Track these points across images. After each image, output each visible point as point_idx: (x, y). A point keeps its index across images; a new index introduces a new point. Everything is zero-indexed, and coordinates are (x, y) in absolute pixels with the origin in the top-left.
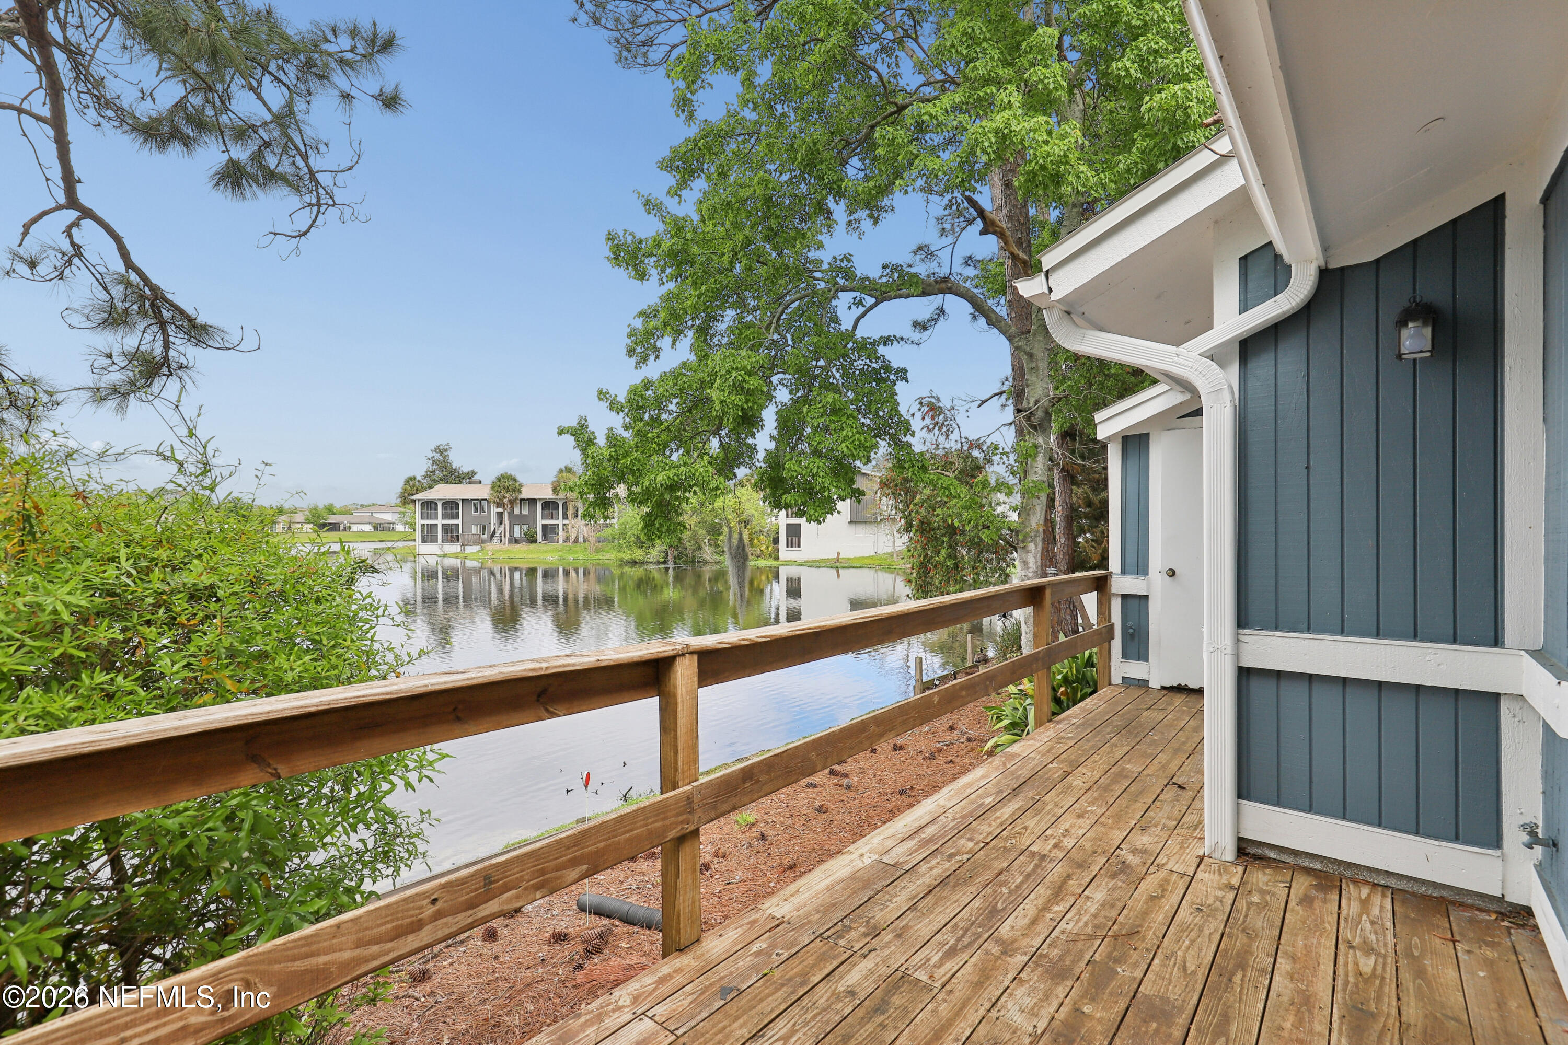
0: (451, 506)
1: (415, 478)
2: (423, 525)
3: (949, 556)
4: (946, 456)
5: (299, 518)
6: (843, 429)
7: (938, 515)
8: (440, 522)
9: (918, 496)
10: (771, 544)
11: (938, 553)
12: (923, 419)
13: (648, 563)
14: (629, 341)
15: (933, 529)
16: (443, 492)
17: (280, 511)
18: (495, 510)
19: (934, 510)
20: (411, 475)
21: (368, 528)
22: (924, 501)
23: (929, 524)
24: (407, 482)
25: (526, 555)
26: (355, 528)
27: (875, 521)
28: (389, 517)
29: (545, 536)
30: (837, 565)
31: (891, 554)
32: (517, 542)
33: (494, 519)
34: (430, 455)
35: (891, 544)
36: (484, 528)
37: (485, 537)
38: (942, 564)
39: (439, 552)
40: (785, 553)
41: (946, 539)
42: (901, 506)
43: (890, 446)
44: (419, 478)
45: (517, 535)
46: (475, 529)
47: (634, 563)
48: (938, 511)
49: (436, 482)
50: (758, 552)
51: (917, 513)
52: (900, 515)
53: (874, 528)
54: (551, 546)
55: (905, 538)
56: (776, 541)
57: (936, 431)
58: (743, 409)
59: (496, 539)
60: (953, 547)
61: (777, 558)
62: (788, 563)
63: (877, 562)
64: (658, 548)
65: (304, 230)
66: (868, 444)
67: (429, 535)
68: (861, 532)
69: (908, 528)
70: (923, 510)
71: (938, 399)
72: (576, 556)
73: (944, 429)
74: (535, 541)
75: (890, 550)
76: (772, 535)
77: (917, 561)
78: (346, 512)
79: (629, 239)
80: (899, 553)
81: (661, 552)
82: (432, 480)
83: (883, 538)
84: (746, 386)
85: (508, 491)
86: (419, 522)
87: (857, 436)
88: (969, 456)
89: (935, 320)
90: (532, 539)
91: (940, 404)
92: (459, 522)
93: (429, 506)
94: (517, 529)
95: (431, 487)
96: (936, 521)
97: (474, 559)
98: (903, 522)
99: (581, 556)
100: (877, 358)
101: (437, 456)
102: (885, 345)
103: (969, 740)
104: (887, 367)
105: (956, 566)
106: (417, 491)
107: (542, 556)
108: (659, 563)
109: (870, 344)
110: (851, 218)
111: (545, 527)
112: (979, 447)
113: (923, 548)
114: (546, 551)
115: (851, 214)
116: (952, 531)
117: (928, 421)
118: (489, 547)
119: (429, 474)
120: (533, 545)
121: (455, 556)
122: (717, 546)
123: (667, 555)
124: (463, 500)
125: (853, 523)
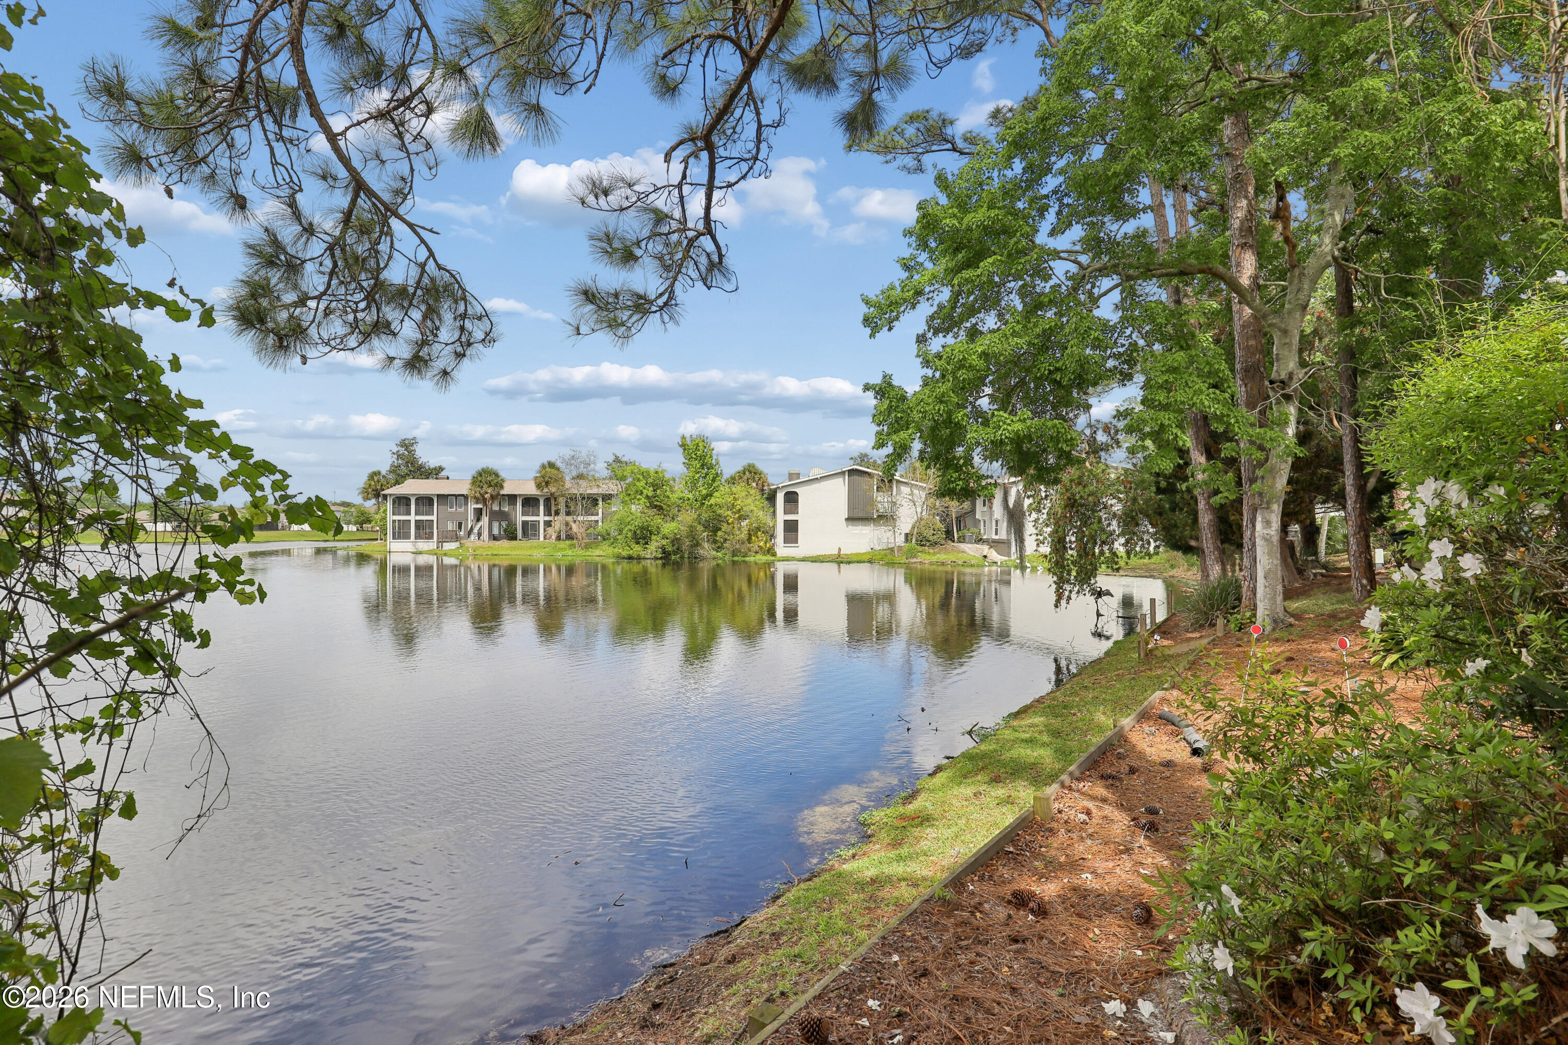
0: (425, 502)
1: (379, 473)
2: (394, 521)
8: (413, 518)
16: (412, 487)
18: (473, 506)
20: (375, 469)
24: (371, 477)
25: (506, 552)
27: (872, 518)
29: (525, 534)
30: (840, 560)
32: (495, 538)
33: (471, 516)
34: (395, 449)
36: (460, 524)
37: (462, 533)
39: (412, 549)
40: (782, 549)
44: (384, 472)
45: (496, 531)
46: (451, 526)
47: (631, 559)
49: (404, 476)
50: (756, 548)
53: (871, 525)
54: (532, 543)
56: (773, 537)
59: (474, 536)
61: (774, 554)
62: (785, 559)
64: (654, 544)
67: (401, 532)
68: (860, 530)
74: (516, 538)
76: (770, 532)
81: (657, 548)
82: (400, 473)
83: (880, 534)
85: (490, 486)
86: (391, 518)
90: (512, 537)
92: (434, 518)
93: (402, 502)
94: (496, 525)
95: (399, 482)
97: (451, 556)
101: (402, 451)
106: (385, 486)
107: (522, 553)
108: (656, 558)
111: (525, 524)
114: (527, 548)
118: (465, 543)
119: (394, 469)
120: (514, 542)
121: (429, 552)
122: (715, 542)
123: (664, 551)
124: (438, 496)
125: (851, 519)
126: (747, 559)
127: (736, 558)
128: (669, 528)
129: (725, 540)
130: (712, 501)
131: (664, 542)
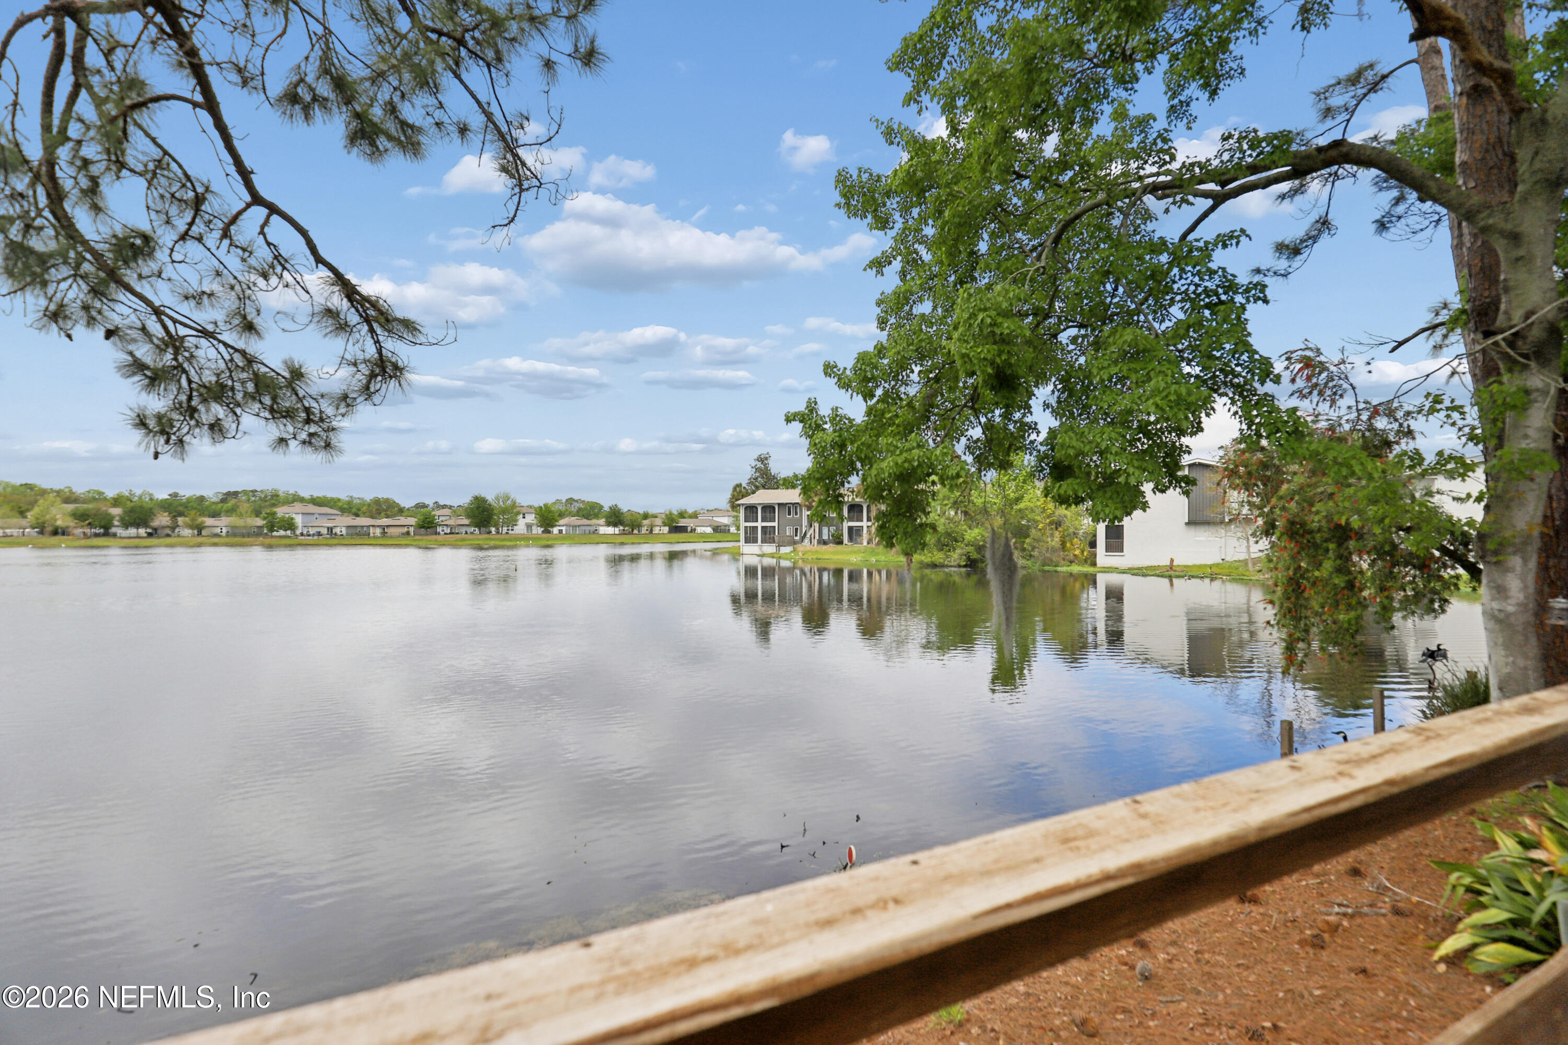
0: (769, 509)
1: (741, 484)
2: (746, 528)
3: (1339, 570)
4: (1332, 428)
5: (658, 521)
6: (1150, 379)
7: (1317, 513)
8: (759, 524)
9: (1285, 487)
10: (1088, 549)
11: (1319, 565)
12: (1293, 381)
13: (947, 566)
14: (878, 310)
15: (1311, 532)
16: (763, 497)
17: (646, 516)
18: (806, 513)
19: (1311, 505)
20: (738, 482)
21: (709, 530)
22: (1294, 493)
23: (1303, 524)
24: (735, 489)
25: (834, 555)
26: (699, 530)
27: (1222, 522)
28: (725, 520)
29: (851, 538)
30: (1171, 573)
31: (1245, 562)
32: (825, 543)
33: (805, 522)
34: (753, 464)
35: (1245, 550)
36: (796, 530)
37: (797, 538)
38: (1326, 582)
39: (759, 552)
40: (1103, 558)
41: (1332, 546)
42: (1256, 500)
43: (1233, 402)
44: (744, 485)
45: (825, 537)
46: (789, 531)
47: (934, 566)
48: (1318, 506)
49: (757, 488)
50: (1072, 557)
51: (1284, 509)
52: (1257, 512)
53: (1222, 531)
54: (857, 547)
55: (1264, 543)
56: (1093, 544)
57: (1315, 397)
58: (992, 363)
59: (807, 541)
60: (1344, 558)
61: (1094, 564)
62: (1107, 570)
63: (1226, 571)
64: (958, 551)
65: (511, 215)
66: (1192, 399)
67: (751, 538)
68: (1202, 535)
69: (1268, 530)
70: (1293, 505)
71: (1318, 351)
72: (878, 558)
73: (1328, 392)
74: (841, 543)
75: (1243, 556)
76: (1089, 538)
77: (1281, 575)
78: (695, 516)
79: (865, 177)
80: (1256, 561)
81: (961, 555)
82: (755, 485)
83: (1233, 542)
84: (998, 331)
86: (743, 524)
87: (1174, 387)
88: (1371, 428)
89: (1312, 238)
90: (838, 541)
91: (1322, 358)
92: (775, 524)
93: (751, 510)
94: (825, 530)
95: (754, 492)
96: (1315, 520)
97: (787, 559)
98: (1260, 521)
99: (883, 558)
100: (1212, 273)
101: (759, 465)
102: (1225, 246)
103: (1397, 912)
104: (1231, 286)
105: (1351, 585)
106: (743, 497)
107: (847, 558)
108: (960, 566)
109: (1199, 249)
110: (1176, 101)
111: (850, 529)
112: (1390, 413)
113: (1293, 558)
114: (851, 553)
115: (1173, 97)
116: (1342, 534)
117: (1300, 383)
118: (800, 547)
119: (753, 481)
120: (839, 547)
121: (772, 556)
122: (1024, 550)
123: (969, 558)
124: (779, 504)
125: (1191, 523)
126: (1059, 569)
127: (1046, 568)
128: (974, 534)
129: (1034, 548)
130: (1022, 505)
131: (970, 549)
